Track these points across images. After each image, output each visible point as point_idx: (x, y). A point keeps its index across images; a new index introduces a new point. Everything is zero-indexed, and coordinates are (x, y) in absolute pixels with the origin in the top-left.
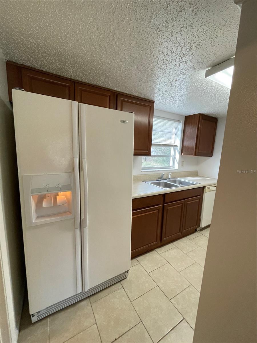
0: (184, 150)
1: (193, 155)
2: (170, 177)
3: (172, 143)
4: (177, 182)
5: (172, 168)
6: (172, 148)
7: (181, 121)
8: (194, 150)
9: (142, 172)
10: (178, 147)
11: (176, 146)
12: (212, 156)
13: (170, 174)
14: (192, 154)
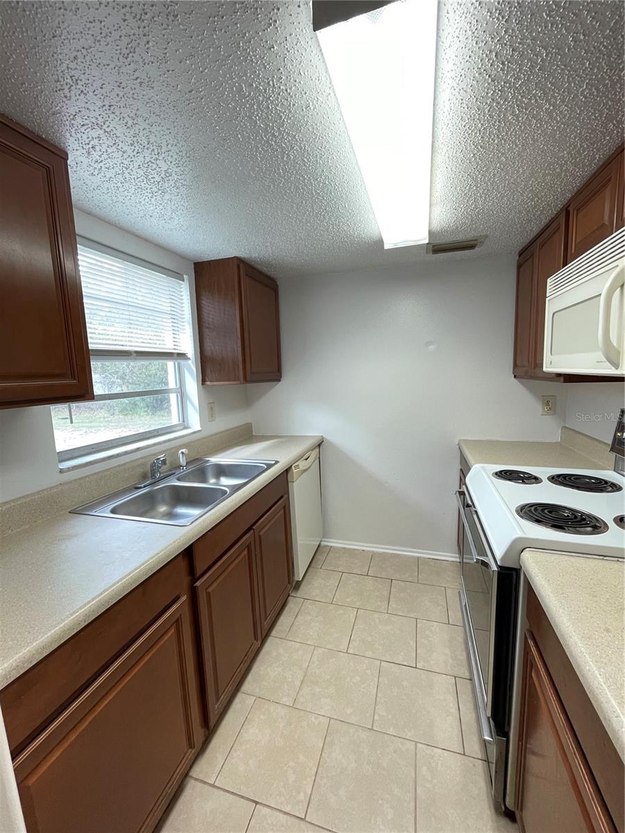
0: (209, 367)
1: (239, 380)
2: (183, 461)
3: (168, 347)
4: (210, 473)
5: (182, 427)
6: (170, 365)
7: (185, 276)
8: (241, 367)
9: (61, 471)
10: (189, 359)
11: (182, 356)
12: (279, 380)
13: (182, 453)
14: (236, 379)
